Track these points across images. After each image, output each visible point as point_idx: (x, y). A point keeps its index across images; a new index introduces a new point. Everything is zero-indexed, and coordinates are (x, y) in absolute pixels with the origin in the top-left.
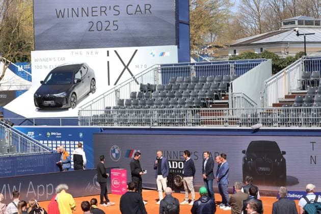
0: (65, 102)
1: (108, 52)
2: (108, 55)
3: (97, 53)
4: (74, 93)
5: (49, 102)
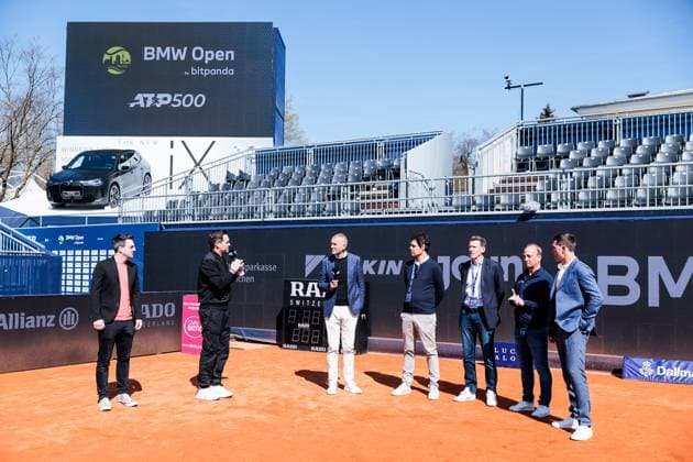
0: (100, 195)
1: (172, 142)
2: (172, 146)
3: (155, 143)
4: (116, 183)
5: (72, 193)
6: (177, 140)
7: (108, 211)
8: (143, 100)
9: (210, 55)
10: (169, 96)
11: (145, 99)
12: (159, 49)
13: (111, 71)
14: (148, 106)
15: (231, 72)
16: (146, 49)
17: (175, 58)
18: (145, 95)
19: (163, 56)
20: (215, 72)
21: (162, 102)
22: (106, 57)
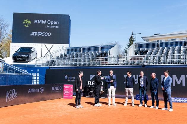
0: (27, 59)
1: (42, 45)
2: (42, 46)
3: (37, 45)
4: (31, 56)
5: (20, 58)
6: (43, 44)
7: (29, 63)
8: (34, 34)
9: (52, 23)
10: (41, 33)
11: (35, 34)
12: (39, 20)
13: (25, 26)
14: (35, 35)
15: (58, 27)
16: (35, 20)
17: (43, 23)
18: (35, 32)
19: (40, 22)
20: (53, 27)
21: (39, 34)
22: (24, 22)
